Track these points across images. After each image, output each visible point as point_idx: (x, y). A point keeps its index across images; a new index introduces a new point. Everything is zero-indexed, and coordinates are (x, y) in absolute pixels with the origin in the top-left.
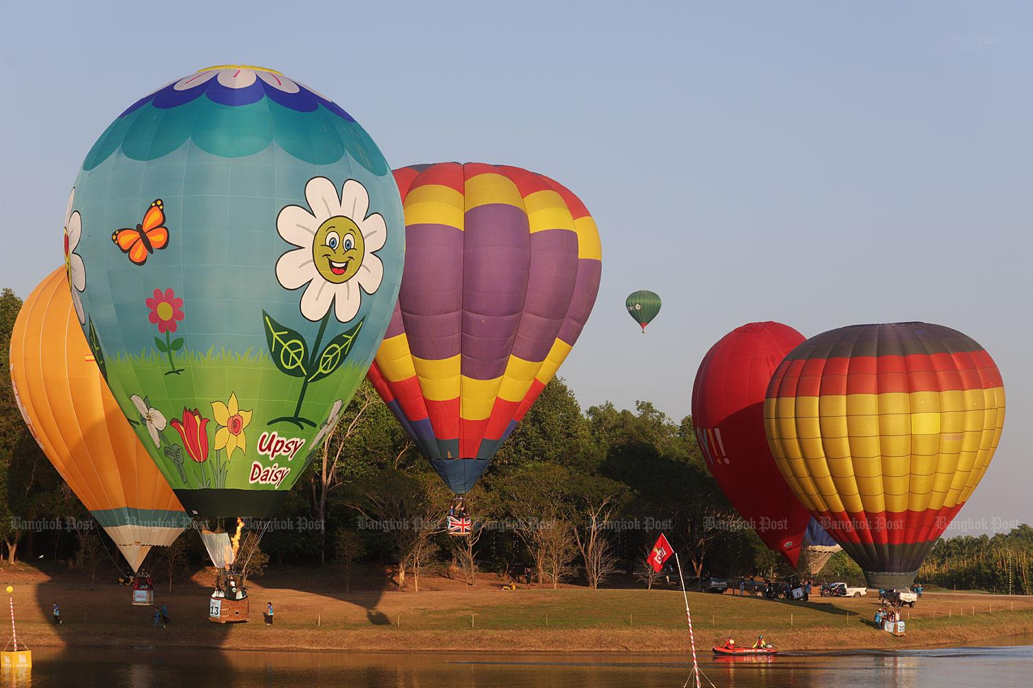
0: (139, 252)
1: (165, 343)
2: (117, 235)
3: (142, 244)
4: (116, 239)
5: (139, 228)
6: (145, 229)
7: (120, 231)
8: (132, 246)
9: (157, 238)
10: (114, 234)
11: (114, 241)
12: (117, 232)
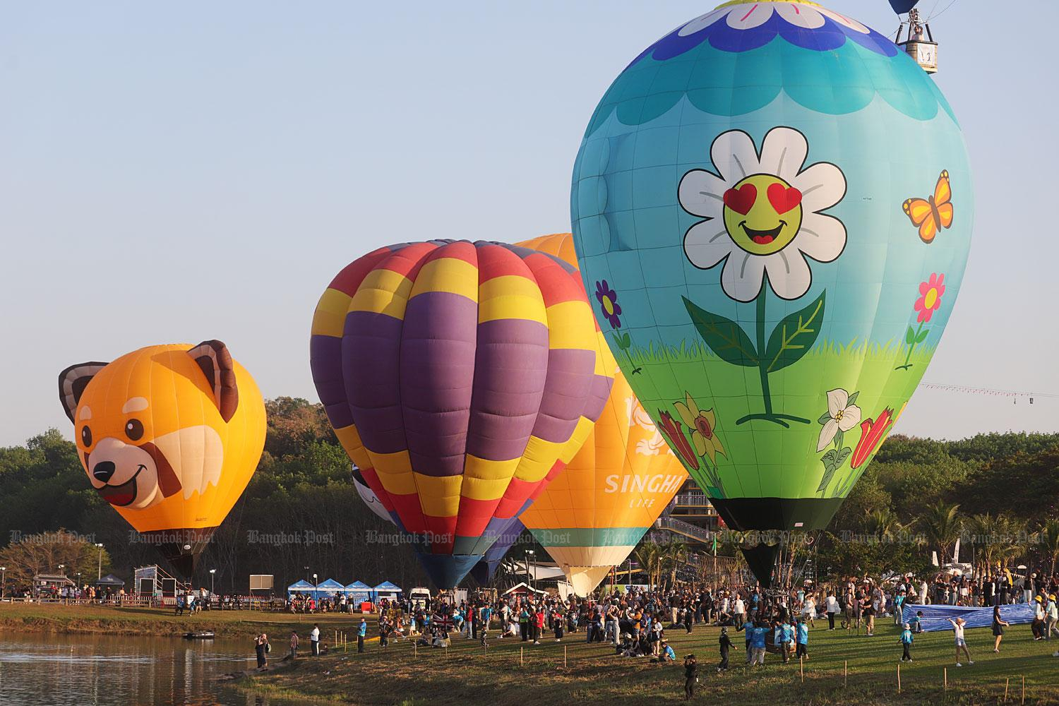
0: (928, 229)
1: (915, 334)
2: (909, 205)
3: (933, 219)
4: (909, 209)
5: (932, 200)
6: (937, 202)
7: (913, 200)
8: (924, 220)
9: (945, 215)
10: (906, 202)
11: (905, 211)
12: (910, 201)
